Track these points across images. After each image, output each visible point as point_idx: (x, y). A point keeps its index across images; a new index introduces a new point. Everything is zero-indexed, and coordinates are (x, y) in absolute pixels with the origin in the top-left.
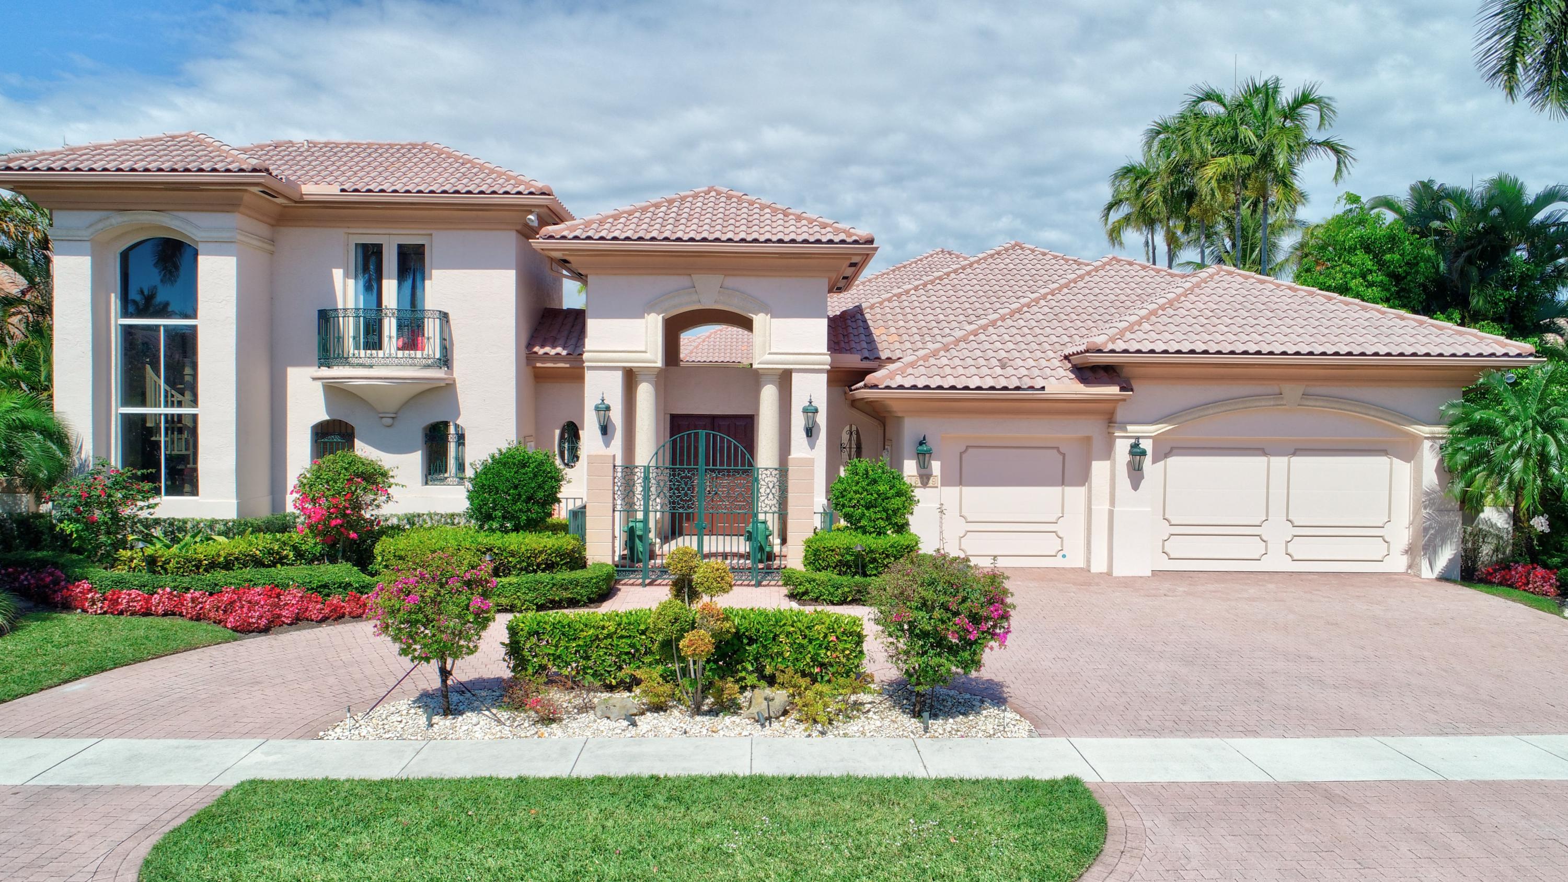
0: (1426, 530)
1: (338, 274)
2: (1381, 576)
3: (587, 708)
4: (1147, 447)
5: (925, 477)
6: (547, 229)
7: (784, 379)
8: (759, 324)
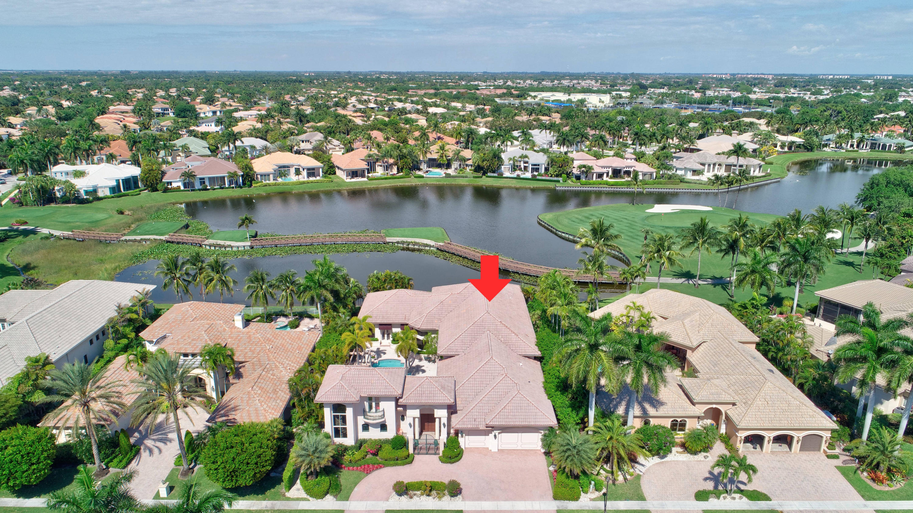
0: (541, 446)
1: (366, 403)
2: (535, 451)
3: (415, 495)
4: (497, 434)
5: (462, 436)
6: (401, 400)
7: (440, 419)
8: (436, 410)
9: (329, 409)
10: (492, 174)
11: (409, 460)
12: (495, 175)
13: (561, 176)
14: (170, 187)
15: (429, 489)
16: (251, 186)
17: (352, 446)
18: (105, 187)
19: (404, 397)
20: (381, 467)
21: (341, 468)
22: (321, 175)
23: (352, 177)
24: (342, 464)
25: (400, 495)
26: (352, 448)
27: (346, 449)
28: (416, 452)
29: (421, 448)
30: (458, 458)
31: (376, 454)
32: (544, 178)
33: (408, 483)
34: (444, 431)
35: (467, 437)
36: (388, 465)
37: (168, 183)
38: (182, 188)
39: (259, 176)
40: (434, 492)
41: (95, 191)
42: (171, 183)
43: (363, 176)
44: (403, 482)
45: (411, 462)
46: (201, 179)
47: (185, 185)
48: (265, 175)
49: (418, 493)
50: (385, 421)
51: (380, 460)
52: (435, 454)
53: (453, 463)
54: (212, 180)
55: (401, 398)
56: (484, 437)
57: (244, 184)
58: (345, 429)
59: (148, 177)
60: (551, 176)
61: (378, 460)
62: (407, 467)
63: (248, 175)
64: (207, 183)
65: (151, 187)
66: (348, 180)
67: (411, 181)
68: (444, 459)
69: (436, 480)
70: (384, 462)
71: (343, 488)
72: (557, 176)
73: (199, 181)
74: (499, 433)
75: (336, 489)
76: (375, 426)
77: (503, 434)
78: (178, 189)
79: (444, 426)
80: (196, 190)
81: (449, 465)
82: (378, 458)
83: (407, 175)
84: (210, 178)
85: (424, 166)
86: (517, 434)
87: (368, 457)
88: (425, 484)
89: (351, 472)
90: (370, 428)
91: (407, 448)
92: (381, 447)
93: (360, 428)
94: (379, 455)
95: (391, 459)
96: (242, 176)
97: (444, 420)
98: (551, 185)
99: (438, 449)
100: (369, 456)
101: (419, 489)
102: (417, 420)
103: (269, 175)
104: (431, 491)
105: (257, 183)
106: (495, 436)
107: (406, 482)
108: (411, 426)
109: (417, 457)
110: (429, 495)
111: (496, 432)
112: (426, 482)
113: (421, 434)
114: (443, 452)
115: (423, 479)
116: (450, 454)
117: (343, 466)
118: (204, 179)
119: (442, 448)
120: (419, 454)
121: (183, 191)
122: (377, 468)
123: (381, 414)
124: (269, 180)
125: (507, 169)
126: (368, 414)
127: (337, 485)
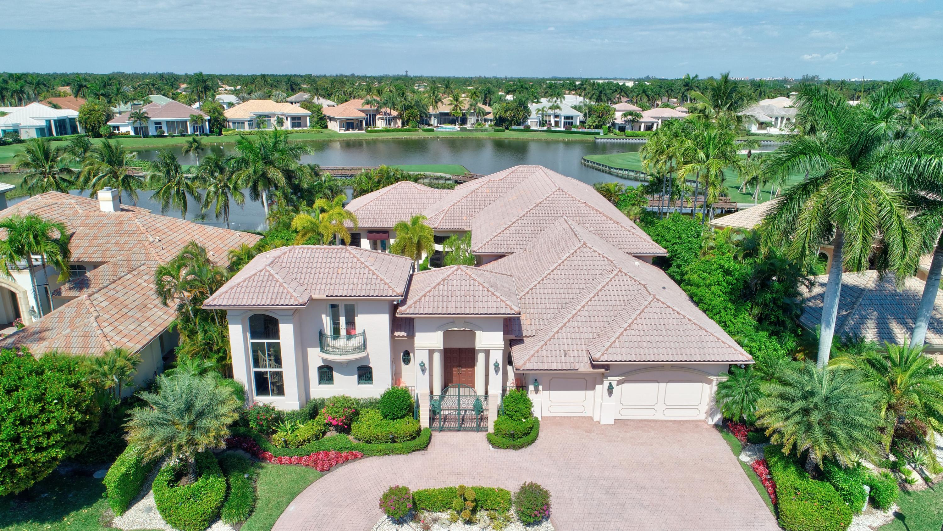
0: (711, 409)
1: (324, 316)
2: (695, 423)
3: (435, 520)
4: (614, 384)
5: (537, 391)
6: (401, 309)
7: (487, 353)
8: (478, 334)
9: (239, 327)
10: (517, 127)
11: (419, 441)
12: (521, 127)
13: (601, 128)
14: (117, 132)
15: (470, 505)
16: (220, 134)
17: (293, 413)
18: (30, 127)
19: (409, 302)
20: (356, 457)
21: (264, 459)
22: (308, 124)
23: (347, 129)
24: (265, 450)
25: (399, 522)
26: (293, 416)
27: (279, 418)
28: (436, 424)
29: (445, 419)
30: (530, 437)
31: (345, 429)
32: (580, 130)
33: (419, 493)
34: (496, 381)
35: (546, 393)
36: (371, 454)
37: (114, 127)
38: (132, 133)
39: (231, 124)
40: (482, 515)
41: (16, 132)
42: (118, 128)
43: (360, 128)
44: (406, 490)
45: (425, 446)
46: (156, 123)
47: (136, 129)
48: (239, 123)
49: (445, 516)
50: (367, 357)
51: (356, 442)
52: (478, 429)
53: (520, 447)
54: (170, 124)
55: (403, 302)
56: (583, 392)
57: (211, 132)
58: (279, 375)
59: (89, 118)
60: (589, 128)
61: (349, 441)
62: (417, 458)
63: (216, 120)
64: (164, 128)
65: (92, 131)
66: (342, 132)
67: (420, 134)
68: (500, 439)
69: (485, 484)
70: (362, 444)
71: (259, 504)
72: (596, 127)
73: (154, 126)
74: (619, 383)
75: (238, 507)
76: (345, 368)
77: (625, 385)
78: (127, 135)
79: (497, 371)
80: (150, 137)
81: (511, 453)
82: (350, 437)
83: (415, 129)
84: (168, 122)
85: (434, 121)
86: (656, 385)
87: (328, 435)
88: (462, 493)
89: (285, 468)
90: (335, 374)
91: (416, 416)
92: (357, 413)
93: (314, 375)
94: (354, 430)
95: (378, 439)
96: (209, 121)
97: (497, 357)
98: (590, 138)
99: (483, 419)
100: (332, 434)
101: (446, 507)
102: (437, 358)
103: (243, 123)
104: (474, 511)
105: (228, 131)
106: (610, 389)
107: (413, 489)
108: (423, 371)
109: (437, 436)
110: (469, 522)
111: (614, 380)
112: (462, 488)
113: (445, 387)
114: (496, 424)
115: (454, 483)
116: (511, 426)
117: (268, 454)
118: (160, 123)
119: (492, 416)
120: (441, 430)
121: (132, 137)
122: (347, 460)
123: (357, 342)
124: (244, 128)
125: (535, 123)
126: (331, 342)
127: (245, 496)
